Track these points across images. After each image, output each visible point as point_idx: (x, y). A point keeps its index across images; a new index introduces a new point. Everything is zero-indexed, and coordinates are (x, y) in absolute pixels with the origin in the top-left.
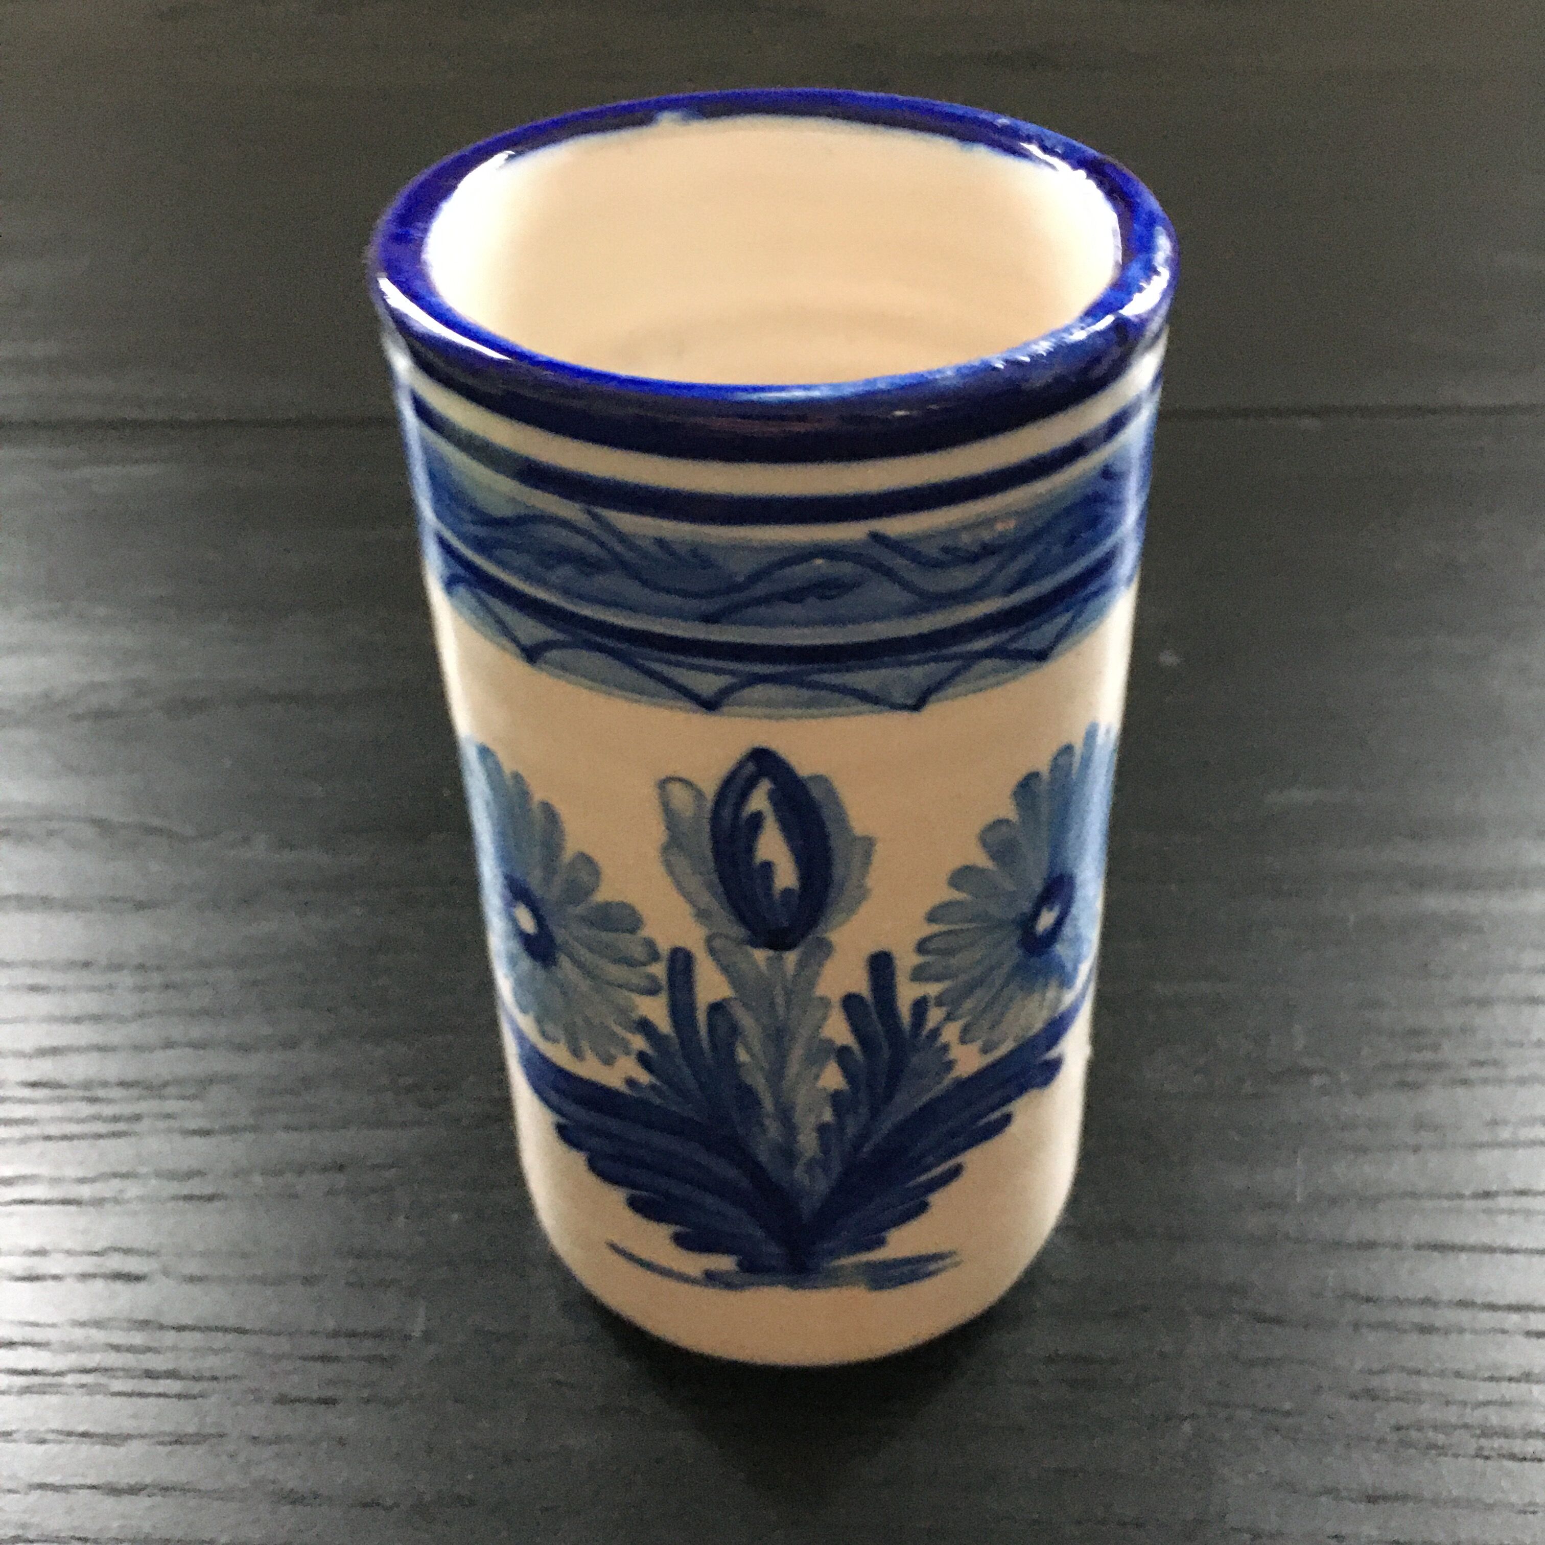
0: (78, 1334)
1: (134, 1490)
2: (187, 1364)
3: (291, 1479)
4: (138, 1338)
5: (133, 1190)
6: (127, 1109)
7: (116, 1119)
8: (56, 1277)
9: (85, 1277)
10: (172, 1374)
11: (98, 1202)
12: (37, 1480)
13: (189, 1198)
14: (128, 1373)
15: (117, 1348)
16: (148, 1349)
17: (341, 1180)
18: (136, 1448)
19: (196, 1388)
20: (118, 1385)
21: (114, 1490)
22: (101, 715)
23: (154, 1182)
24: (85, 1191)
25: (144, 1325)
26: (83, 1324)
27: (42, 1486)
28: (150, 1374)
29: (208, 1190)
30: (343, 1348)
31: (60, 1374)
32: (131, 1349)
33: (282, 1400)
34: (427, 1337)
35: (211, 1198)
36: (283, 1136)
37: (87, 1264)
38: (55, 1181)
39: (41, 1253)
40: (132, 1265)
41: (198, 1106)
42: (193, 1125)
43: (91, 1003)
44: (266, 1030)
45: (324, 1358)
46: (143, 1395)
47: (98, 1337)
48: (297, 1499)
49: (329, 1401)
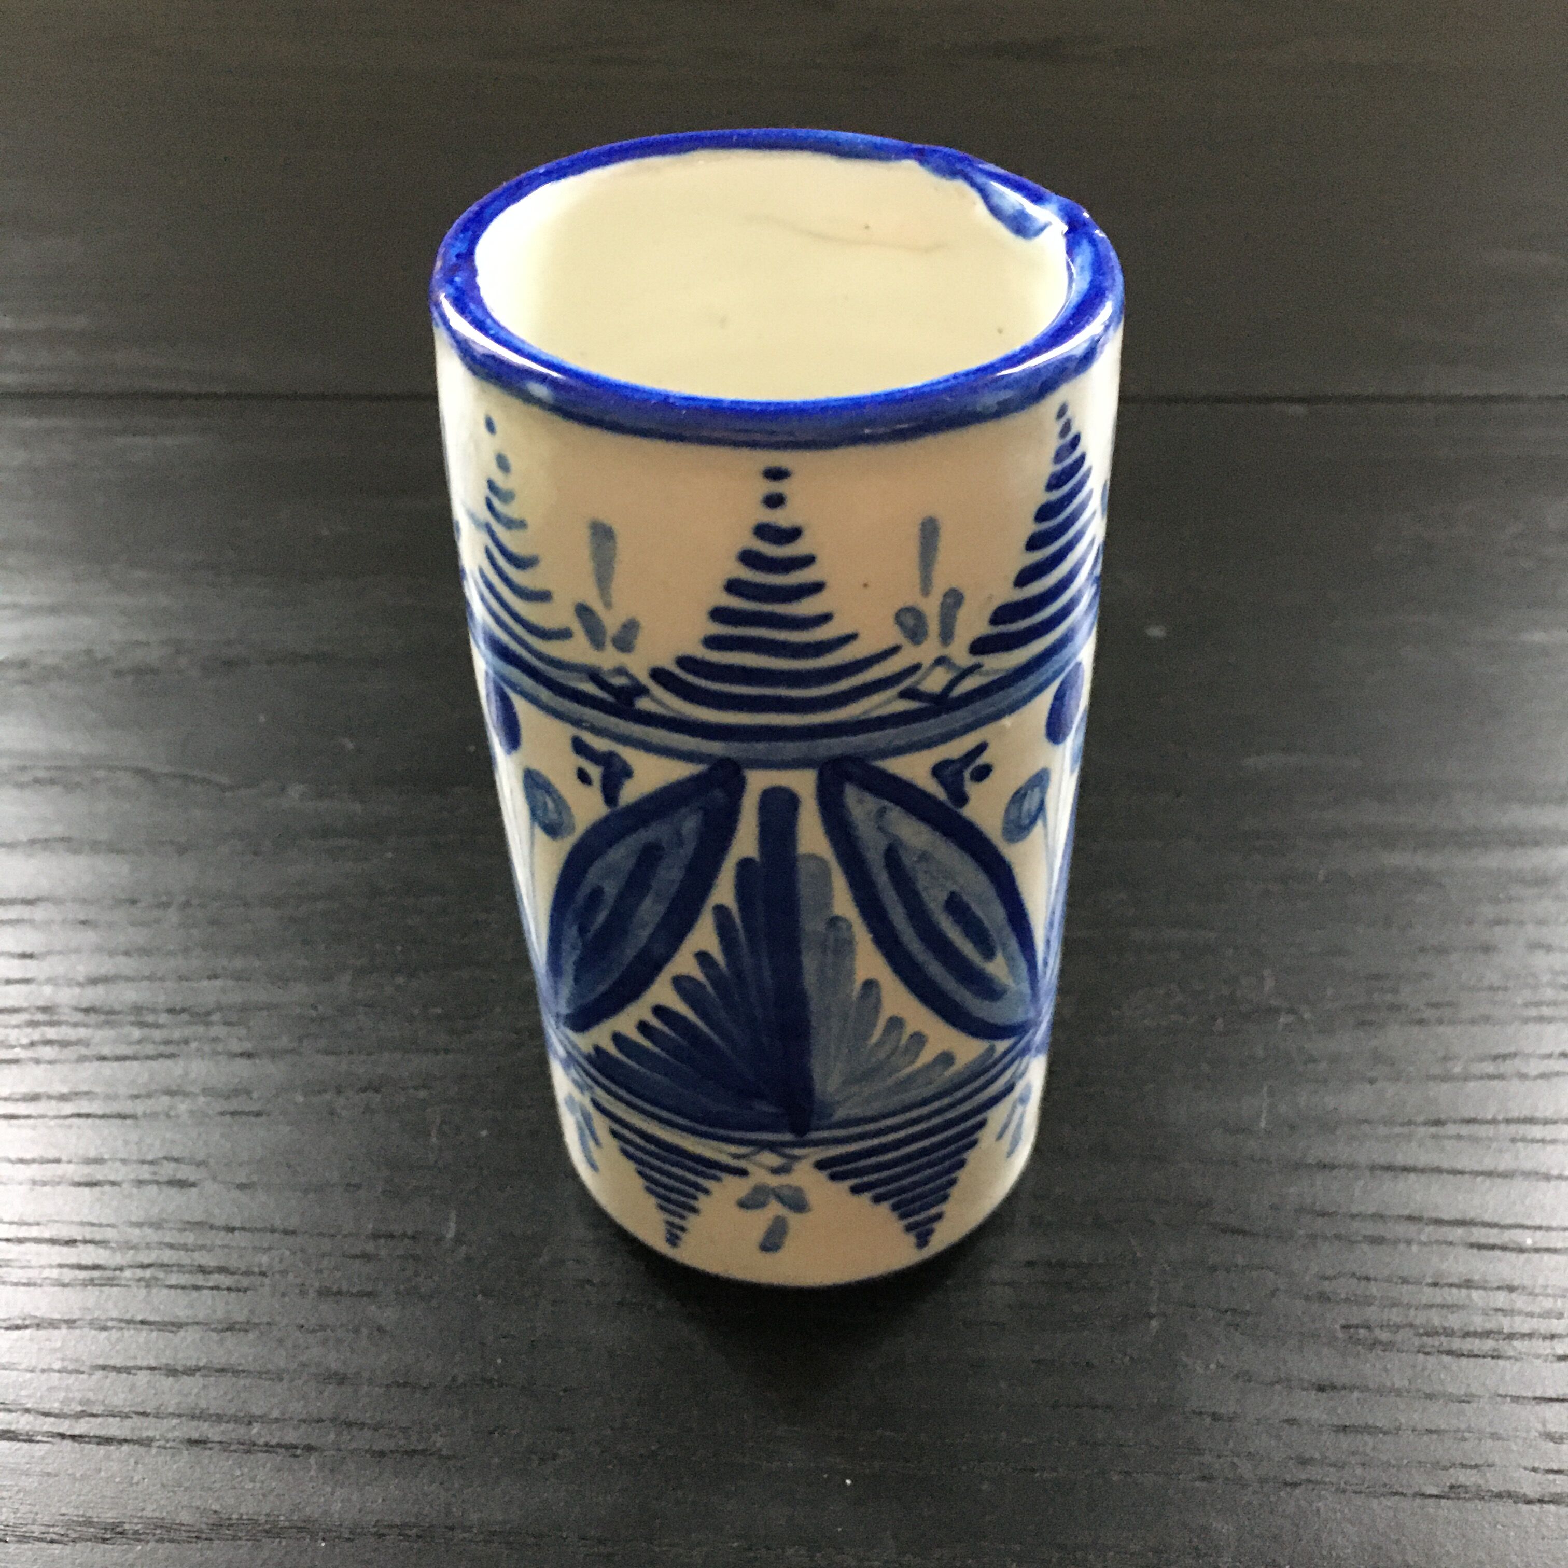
0: (135, 1234)
1: (191, 1371)
2: (234, 1262)
3: (333, 1362)
4: (190, 1238)
5: (183, 1106)
6: (177, 1034)
7: (167, 1042)
8: (113, 1183)
9: (140, 1183)
10: (222, 1270)
11: (152, 1116)
12: (101, 1362)
13: (235, 1113)
14: (180, 1268)
15: (171, 1246)
16: (202, 1247)
17: (376, 1100)
18: (190, 1335)
19: (245, 1282)
20: (173, 1279)
21: (172, 1372)
22: (141, 671)
23: (202, 1099)
24: (139, 1107)
25: (196, 1225)
26: (139, 1225)
27: (104, 1368)
28: (202, 1270)
29: (251, 1107)
30: (381, 1248)
31: (121, 1269)
32: (185, 1248)
33: (324, 1293)
34: (459, 1238)
35: (257, 1114)
36: (321, 1059)
37: (145, 1172)
38: (108, 1097)
39: (99, 1161)
40: (185, 1172)
41: (240, 1031)
42: (236, 1046)
43: (140, 936)
44: (302, 962)
46: (197, 1288)
47: (152, 1235)
48: (341, 1379)
49: (369, 1294)
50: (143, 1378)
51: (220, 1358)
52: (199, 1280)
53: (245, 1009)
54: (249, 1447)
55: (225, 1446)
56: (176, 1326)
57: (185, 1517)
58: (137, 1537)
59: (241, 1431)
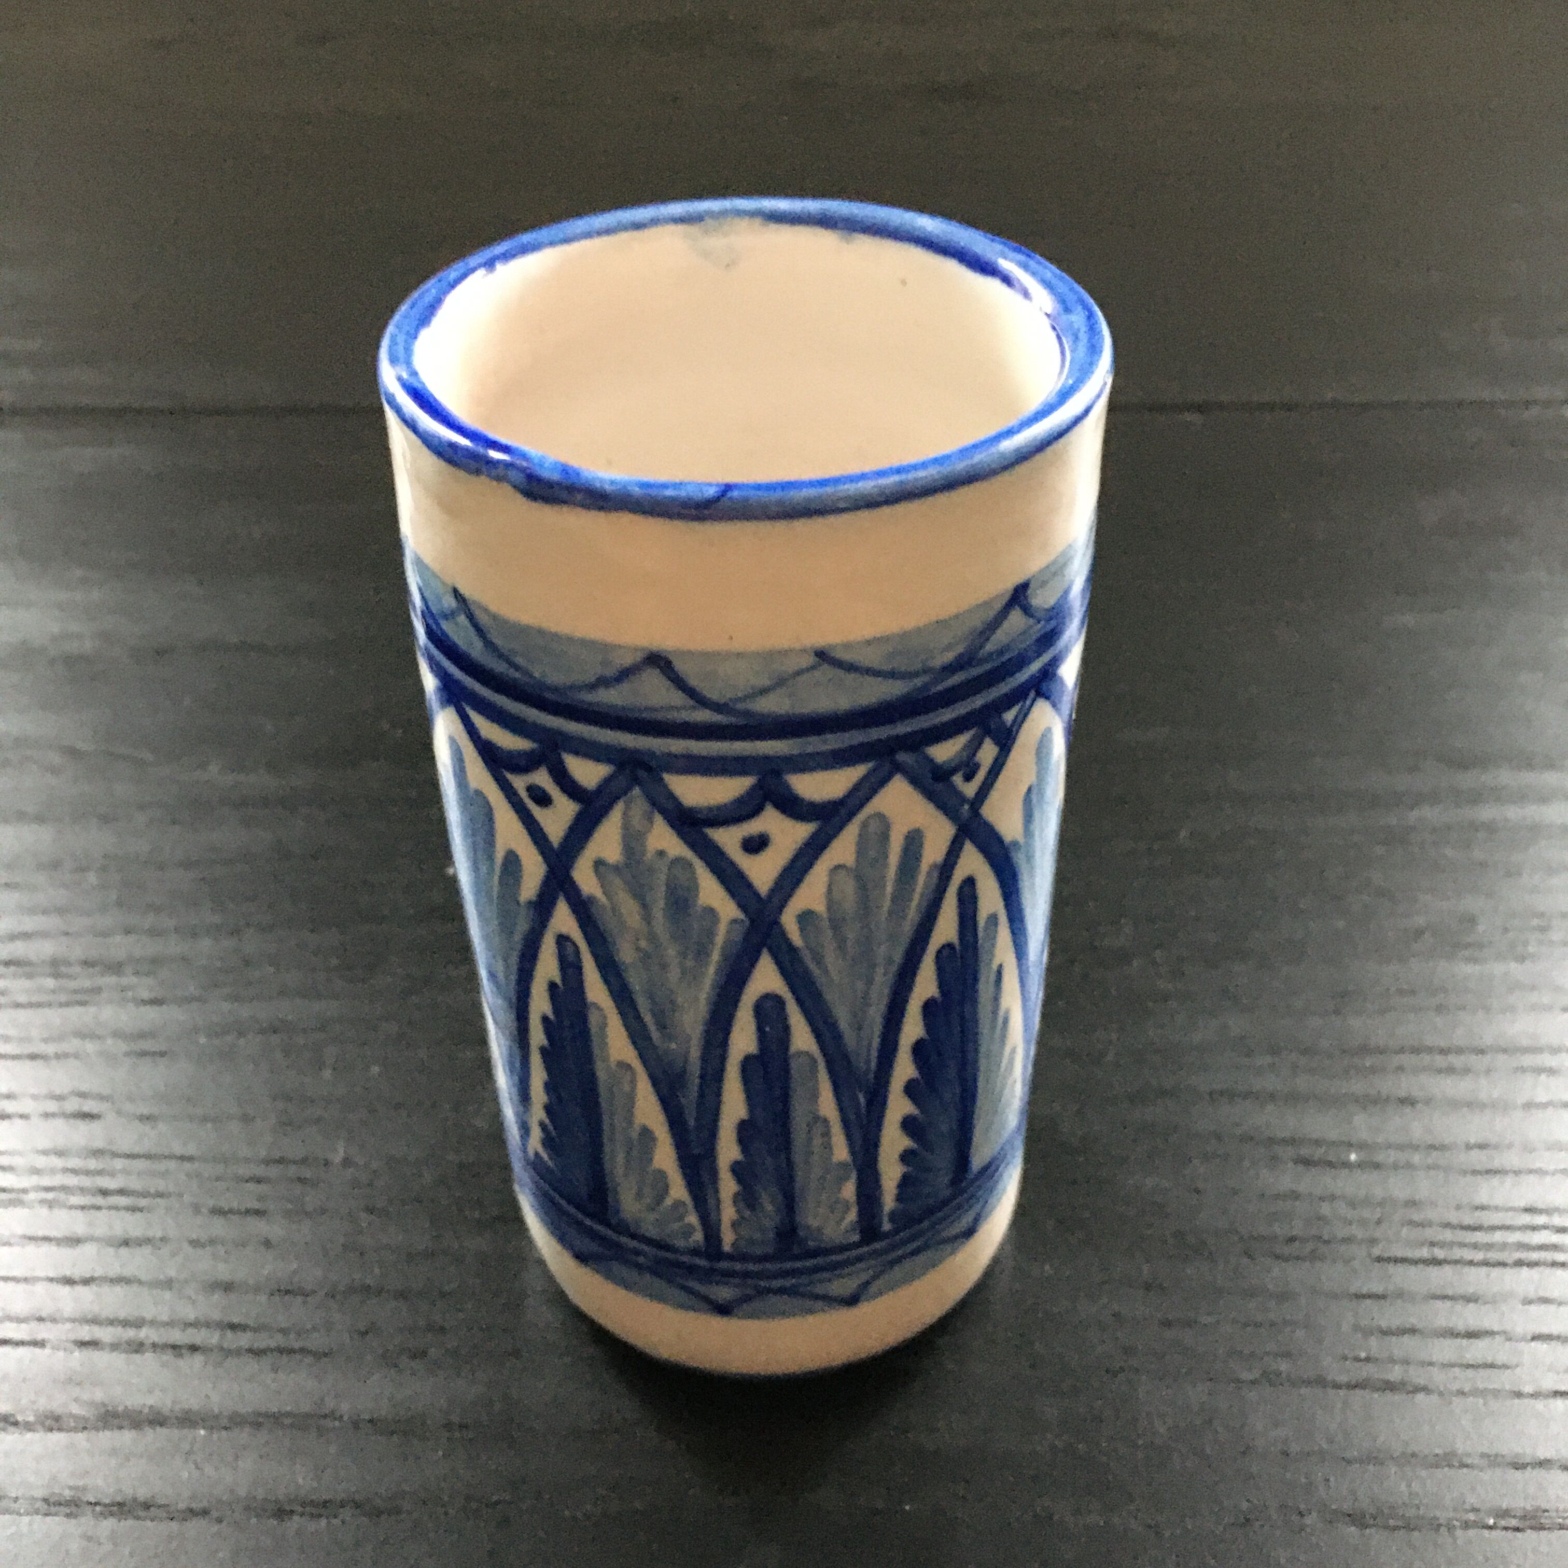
0: (41, 1162)
1: (86, 1281)
2: (135, 1184)
3: (223, 1271)
4: (92, 1164)
5: (90, 1047)
6: (87, 984)
7: (80, 991)
8: (23, 1116)
9: (47, 1115)
10: (122, 1192)
11: (61, 1057)
13: (143, 1054)
14: (82, 1190)
15: (74, 1172)
16: (100, 1173)
17: (275, 1039)
18: (89, 1249)
19: (143, 1202)
20: (75, 1200)
21: (69, 1281)
22: (69, 661)
23: (110, 1041)
24: (50, 1049)
25: (97, 1153)
26: (45, 1153)
28: (104, 1193)
29: (157, 1048)
30: (274, 1171)
31: (25, 1191)
32: (88, 1173)
33: (218, 1212)
34: (347, 1162)
35: (162, 1054)
36: (226, 1006)
37: (52, 1106)
38: (21, 1040)
39: (9, 1096)
40: (89, 1106)
41: (149, 981)
42: (146, 995)
43: (59, 897)
44: (217, 919)
45: (259, 1181)
46: (99, 1208)
47: (58, 1162)
48: (228, 1287)
49: (258, 1213)
50: (40, 1288)
51: (115, 1270)
52: (99, 1200)
53: (156, 961)
54: (138, 1347)
55: (115, 1347)
56: (74, 1241)
57: (76, 1409)
58: (29, 1427)
59: (131, 1333)
